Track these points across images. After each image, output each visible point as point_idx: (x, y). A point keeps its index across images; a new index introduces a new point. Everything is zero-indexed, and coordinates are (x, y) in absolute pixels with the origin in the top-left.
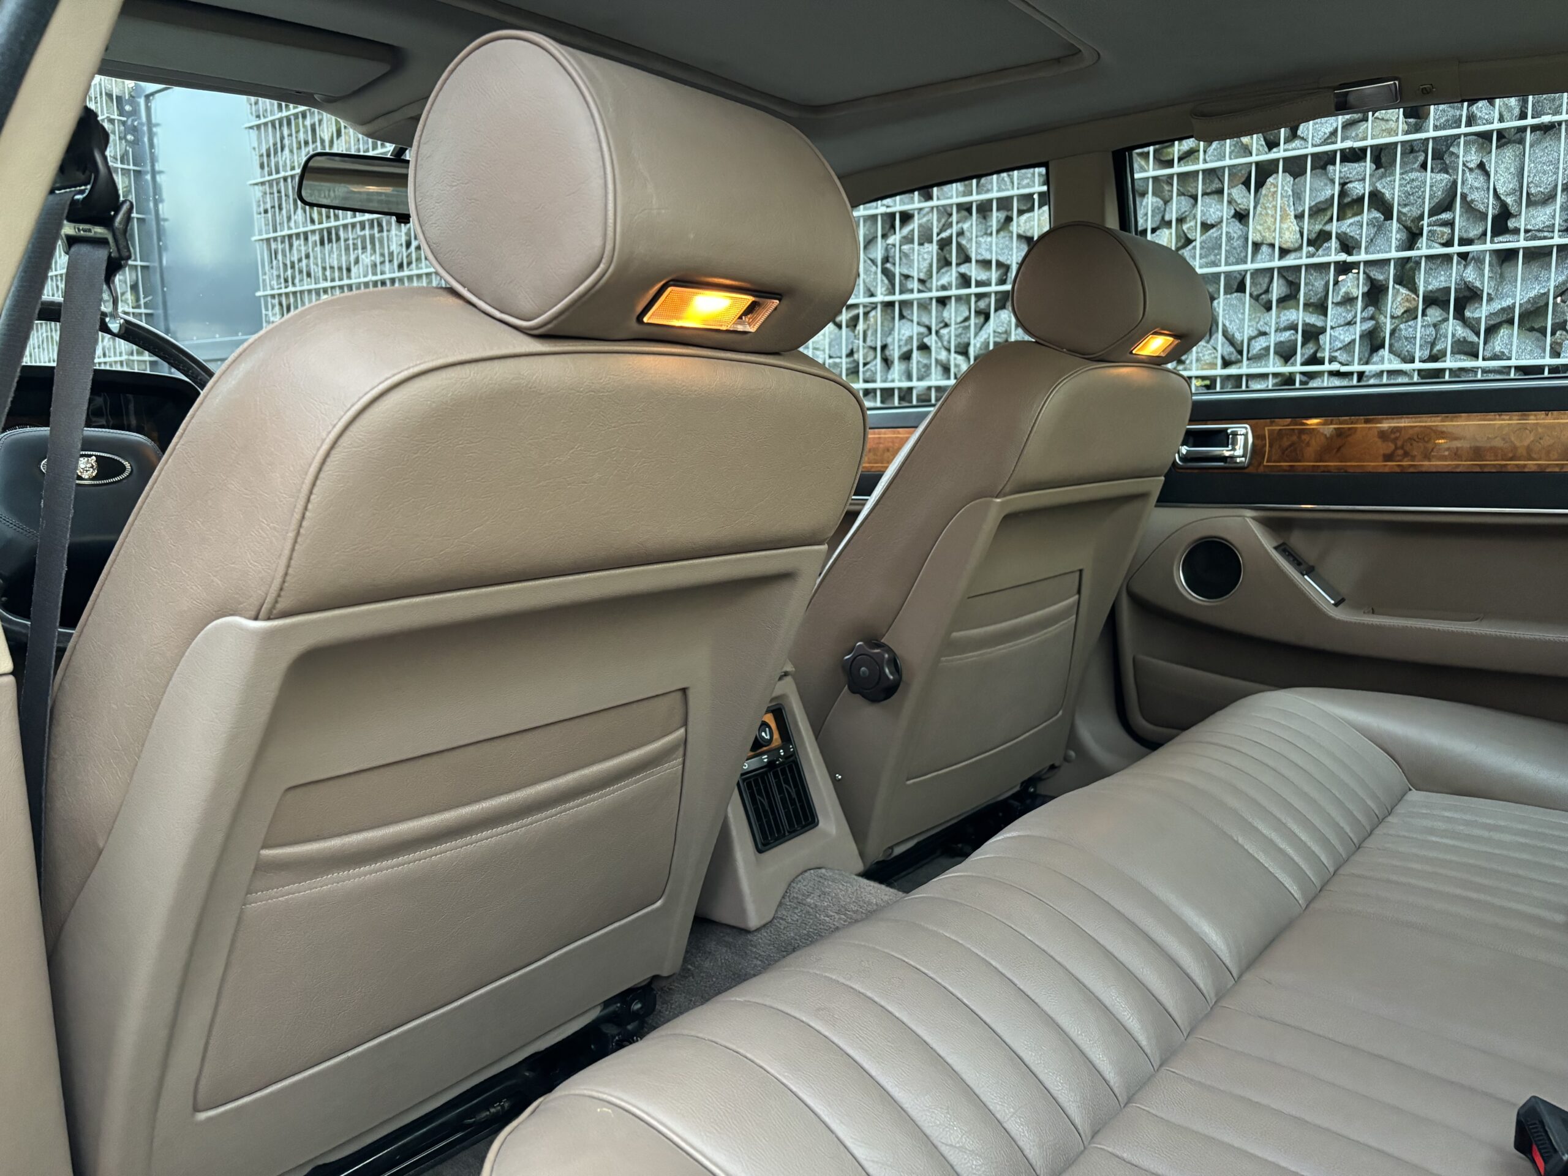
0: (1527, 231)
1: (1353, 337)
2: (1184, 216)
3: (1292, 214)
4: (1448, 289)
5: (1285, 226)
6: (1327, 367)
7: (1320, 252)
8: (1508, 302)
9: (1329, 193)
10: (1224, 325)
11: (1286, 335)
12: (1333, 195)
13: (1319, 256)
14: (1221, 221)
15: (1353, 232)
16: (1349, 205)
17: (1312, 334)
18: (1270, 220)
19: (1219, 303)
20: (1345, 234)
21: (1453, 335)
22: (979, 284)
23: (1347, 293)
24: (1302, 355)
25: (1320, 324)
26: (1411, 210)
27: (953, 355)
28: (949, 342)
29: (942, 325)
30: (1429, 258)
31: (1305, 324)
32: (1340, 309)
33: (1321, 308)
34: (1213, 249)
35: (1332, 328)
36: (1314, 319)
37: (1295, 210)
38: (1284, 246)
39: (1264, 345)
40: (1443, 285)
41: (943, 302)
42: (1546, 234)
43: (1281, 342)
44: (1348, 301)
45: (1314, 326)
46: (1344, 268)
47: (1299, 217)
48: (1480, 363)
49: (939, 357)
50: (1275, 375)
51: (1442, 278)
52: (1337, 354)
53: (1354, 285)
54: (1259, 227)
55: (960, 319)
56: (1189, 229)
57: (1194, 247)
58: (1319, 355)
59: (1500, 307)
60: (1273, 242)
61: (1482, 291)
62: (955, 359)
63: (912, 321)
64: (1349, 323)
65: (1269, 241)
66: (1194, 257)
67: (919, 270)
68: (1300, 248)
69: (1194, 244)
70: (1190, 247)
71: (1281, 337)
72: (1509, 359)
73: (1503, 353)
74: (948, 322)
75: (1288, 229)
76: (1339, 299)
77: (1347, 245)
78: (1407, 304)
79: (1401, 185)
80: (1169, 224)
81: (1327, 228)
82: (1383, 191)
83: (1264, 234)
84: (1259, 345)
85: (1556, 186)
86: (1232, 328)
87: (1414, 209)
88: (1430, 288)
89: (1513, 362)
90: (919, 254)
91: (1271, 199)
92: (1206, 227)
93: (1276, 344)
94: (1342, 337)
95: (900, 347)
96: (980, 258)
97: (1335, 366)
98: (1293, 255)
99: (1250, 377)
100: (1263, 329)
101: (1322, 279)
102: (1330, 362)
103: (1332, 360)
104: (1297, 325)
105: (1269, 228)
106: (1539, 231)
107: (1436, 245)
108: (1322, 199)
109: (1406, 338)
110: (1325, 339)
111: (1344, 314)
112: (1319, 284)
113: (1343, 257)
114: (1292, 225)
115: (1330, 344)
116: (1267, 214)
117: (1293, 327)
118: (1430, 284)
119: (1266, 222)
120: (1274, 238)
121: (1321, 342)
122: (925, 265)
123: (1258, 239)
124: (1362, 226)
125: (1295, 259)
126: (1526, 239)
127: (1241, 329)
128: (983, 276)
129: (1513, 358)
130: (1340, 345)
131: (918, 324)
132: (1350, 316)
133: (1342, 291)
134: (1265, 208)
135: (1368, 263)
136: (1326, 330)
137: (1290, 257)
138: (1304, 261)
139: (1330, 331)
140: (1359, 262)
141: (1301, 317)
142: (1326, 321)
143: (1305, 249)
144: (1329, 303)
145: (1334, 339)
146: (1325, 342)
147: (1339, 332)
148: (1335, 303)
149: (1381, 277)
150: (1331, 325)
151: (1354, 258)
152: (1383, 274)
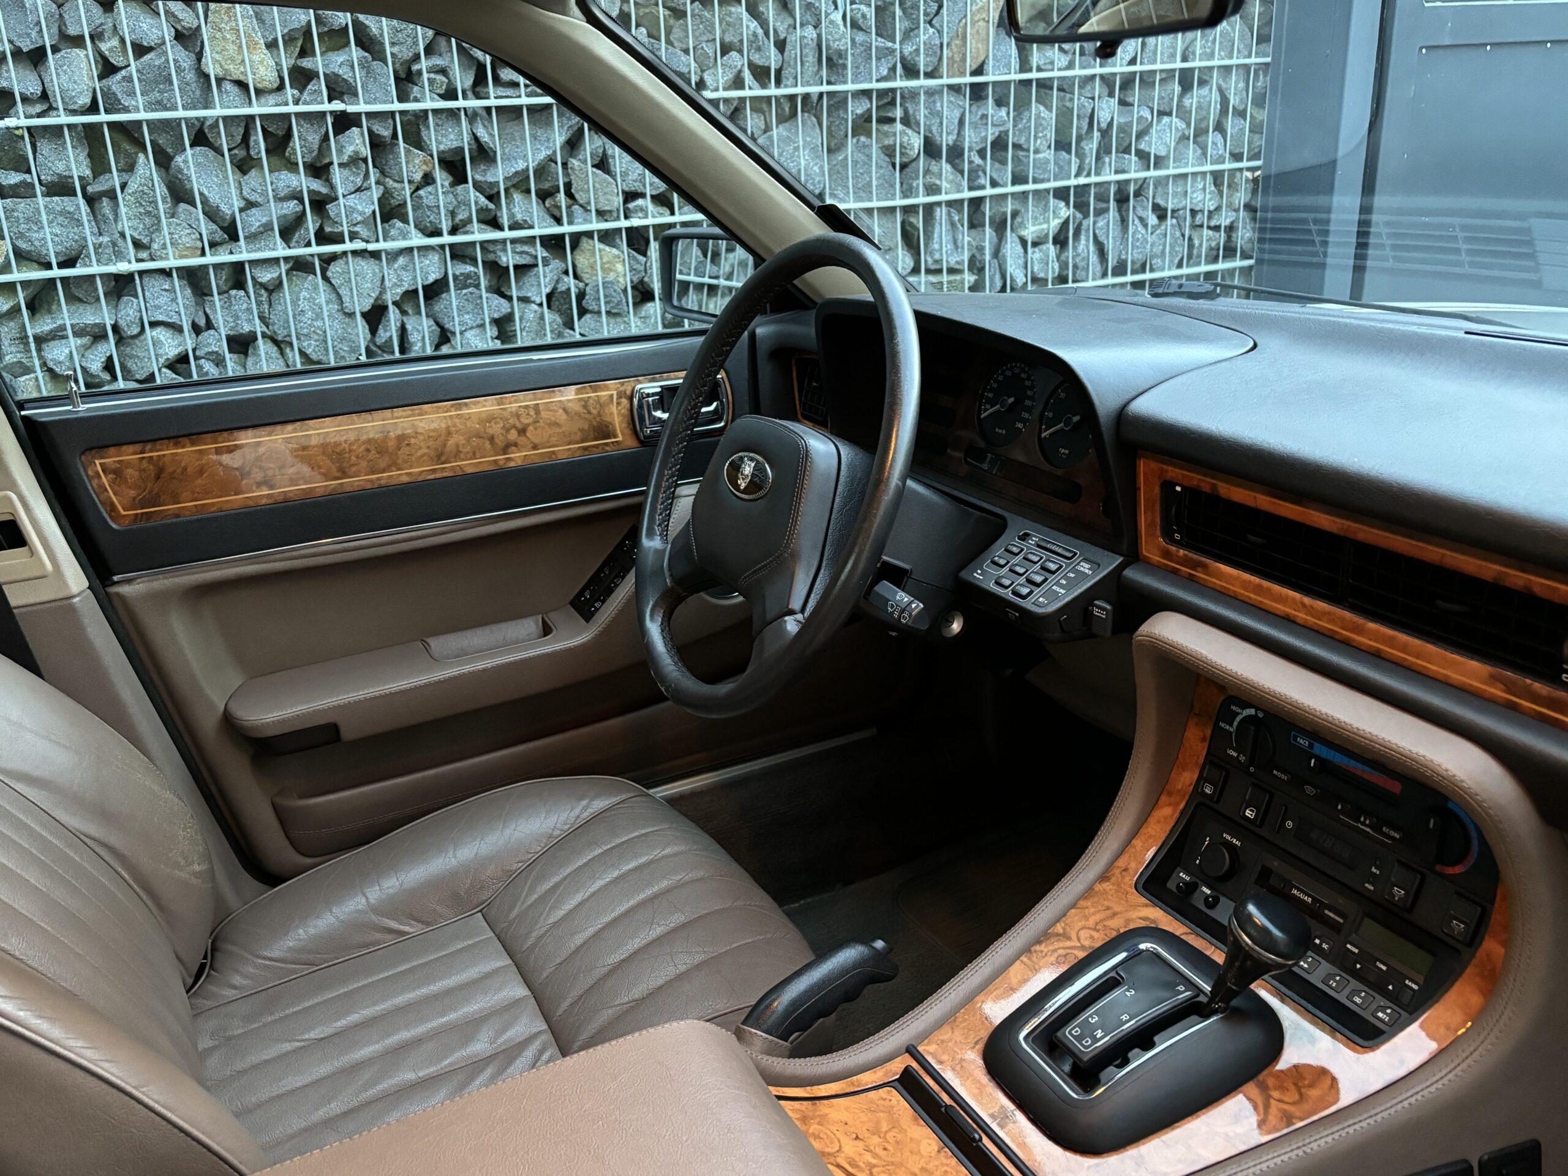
1: (372, 208)
2: (99, 30)
3: (262, 41)
4: (462, 149)
5: (256, 58)
6: (348, 246)
7: (306, 96)
8: (521, 165)
9: (303, 21)
10: (201, 194)
11: (292, 207)
12: (309, 21)
13: (306, 103)
14: (164, 43)
15: (344, 72)
16: (336, 39)
17: (320, 204)
18: (232, 48)
19: (185, 161)
20: (337, 75)
21: (476, 203)
23: (356, 153)
24: (307, 229)
25: (324, 190)
26: (401, 51)
30: (436, 112)
31: (309, 192)
32: (346, 172)
33: (319, 169)
34: (157, 83)
35: (344, 196)
36: (317, 185)
37: (264, 37)
38: (259, 85)
39: (264, 220)
40: (455, 144)
43: (285, 216)
44: (356, 161)
45: (319, 193)
46: (344, 122)
47: (272, 45)
48: (507, 234)
50: (286, 259)
51: (452, 137)
52: (356, 229)
53: (357, 142)
54: (217, 57)
56: (110, 50)
57: (129, 79)
58: (328, 229)
59: (513, 170)
60: (242, 78)
61: (495, 152)
64: (359, 190)
65: (235, 77)
66: (132, 94)
68: (281, 87)
69: (123, 72)
70: (119, 76)
71: (282, 208)
72: (531, 227)
73: (525, 221)
75: (260, 62)
76: (345, 158)
77: (338, 89)
78: (424, 167)
80: (77, 41)
81: (306, 63)
83: (226, 67)
84: (256, 219)
86: (214, 198)
87: (404, 49)
88: (442, 147)
89: (536, 232)
91: (226, 18)
92: (141, 50)
93: (278, 218)
94: (359, 207)
97: (359, 245)
98: (272, 99)
99: (253, 263)
100: (253, 197)
101: (316, 132)
102: (351, 239)
103: (353, 236)
104: (301, 192)
105: (233, 60)
107: (436, 96)
108: (296, 28)
109: (428, 207)
110: (338, 210)
111: (351, 178)
112: (314, 139)
113: (337, 106)
114: (262, 55)
115: (347, 216)
116: (224, 38)
117: (298, 196)
118: (440, 143)
119: (226, 50)
120: (245, 74)
121: (332, 214)
123: (221, 74)
124: (352, 67)
125: (277, 105)
126: (527, 95)
127: (227, 197)
129: (536, 226)
130: (359, 218)
132: (359, 181)
133: (350, 150)
134: (220, 30)
135: (370, 115)
136: (336, 199)
137: (272, 102)
138: (292, 108)
139: (341, 200)
140: (360, 114)
141: (304, 182)
142: (332, 187)
143: (290, 92)
144: (331, 163)
145: (350, 210)
146: (339, 215)
147: (352, 201)
148: (340, 165)
149: (386, 133)
150: (340, 191)
151: (351, 109)
152: (387, 129)
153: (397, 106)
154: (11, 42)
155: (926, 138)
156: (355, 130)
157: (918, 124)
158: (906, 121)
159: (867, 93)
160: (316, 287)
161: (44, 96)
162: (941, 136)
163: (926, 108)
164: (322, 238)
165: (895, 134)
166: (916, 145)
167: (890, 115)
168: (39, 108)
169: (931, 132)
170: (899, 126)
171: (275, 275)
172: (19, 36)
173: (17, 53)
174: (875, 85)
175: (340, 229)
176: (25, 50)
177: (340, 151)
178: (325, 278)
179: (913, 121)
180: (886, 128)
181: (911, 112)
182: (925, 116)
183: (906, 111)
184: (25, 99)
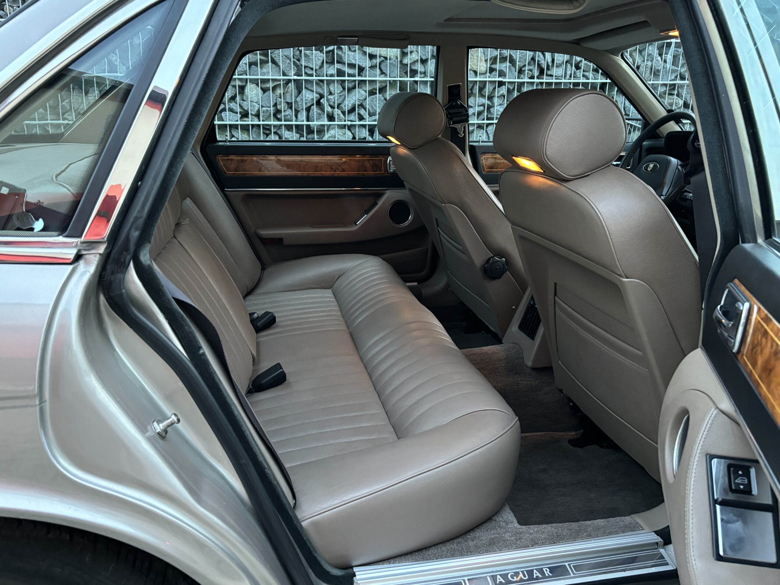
0: (555, 76)
3: (484, 60)
5: (481, 64)
6: (495, 121)
7: (492, 76)
9: (496, 53)
11: (482, 108)
12: (497, 55)
13: (491, 78)
15: (504, 69)
16: (503, 59)
17: (489, 107)
18: (475, 61)
20: (502, 70)
22: (349, 75)
23: (503, 93)
24: (484, 116)
25: (491, 104)
26: (521, 64)
27: (336, 109)
28: (334, 103)
29: (328, 94)
30: (527, 82)
31: (487, 104)
32: (498, 99)
33: (490, 98)
36: (489, 103)
37: (484, 58)
38: (480, 72)
39: (473, 112)
41: (329, 82)
42: (560, 78)
44: (502, 96)
46: (501, 84)
47: (486, 61)
49: (328, 110)
50: (477, 124)
52: (498, 117)
53: (503, 90)
55: (339, 92)
58: (489, 116)
60: (476, 70)
62: (337, 111)
63: (313, 91)
64: (501, 105)
65: (474, 69)
67: (316, 65)
68: (486, 72)
71: (479, 109)
74: (333, 92)
75: (483, 66)
76: (499, 95)
77: (502, 74)
79: (519, 55)
81: (493, 66)
82: (513, 55)
83: (472, 66)
85: (564, 61)
87: (523, 63)
90: (315, 57)
91: (475, 52)
93: (477, 112)
94: (500, 110)
95: (306, 103)
96: (349, 62)
98: (482, 76)
101: (493, 86)
104: (485, 104)
105: (475, 64)
106: (560, 77)
107: (528, 78)
108: (494, 55)
110: (494, 110)
111: (499, 101)
112: (491, 88)
113: (500, 79)
114: (483, 63)
115: (496, 113)
116: (474, 58)
117: (483, 105)
119: (473, 61)
120: (477, 69)
121: (492, 111)
122: (319, 63)
123: (471, 68)
124: (506, 68)
125: (484, 78)
126: (555, 79)
128: (351, 71)
130: (500, 113)
131: (316, 93)
132: (501, 102)
133: (501, 92)
134: (473, 56)
135: (509, 82)
136: (494, 107)
137: (482, 77)
138: (488, 79)
139: (496, 107)
140: (506, 82)
141: (486, 102)
142: (493, 103)
143: (488, 74)
144: (494, 96)
145: (498, 110)
146: (494, 112)
147: (498, 108)
148: (498, 97)
149: (512, 88)
150: (496, 104)
151: (504, 80)
152: (512, 86)
153: (517, 80)
154: (420, 57)
155: (684, 102)
156: (504, 86)
157: (682, 96)
158: (678, 95)
159: (665, 85)
160: (483, 134)
161: (425, 73)
162: (690, 101)
163: (686, 91)
164: (488, 119)
165: (674, 99)
166: (681, 103)
167: (672, 93)
168: (423, 75)
169: (686, 99)
170: (675, 97)
171: (473, 128)
172: (423, 55)
173: (421, 59)
174: (669, 82)
175: (493, 116)
176: (424, 59)
177: (498, 92)
178: (486, 132)
179: (680, 95)
180: (671, 97)
181: (680, 92)
182: (685, 94)
183: (678, 92)
184: (421, 73)
